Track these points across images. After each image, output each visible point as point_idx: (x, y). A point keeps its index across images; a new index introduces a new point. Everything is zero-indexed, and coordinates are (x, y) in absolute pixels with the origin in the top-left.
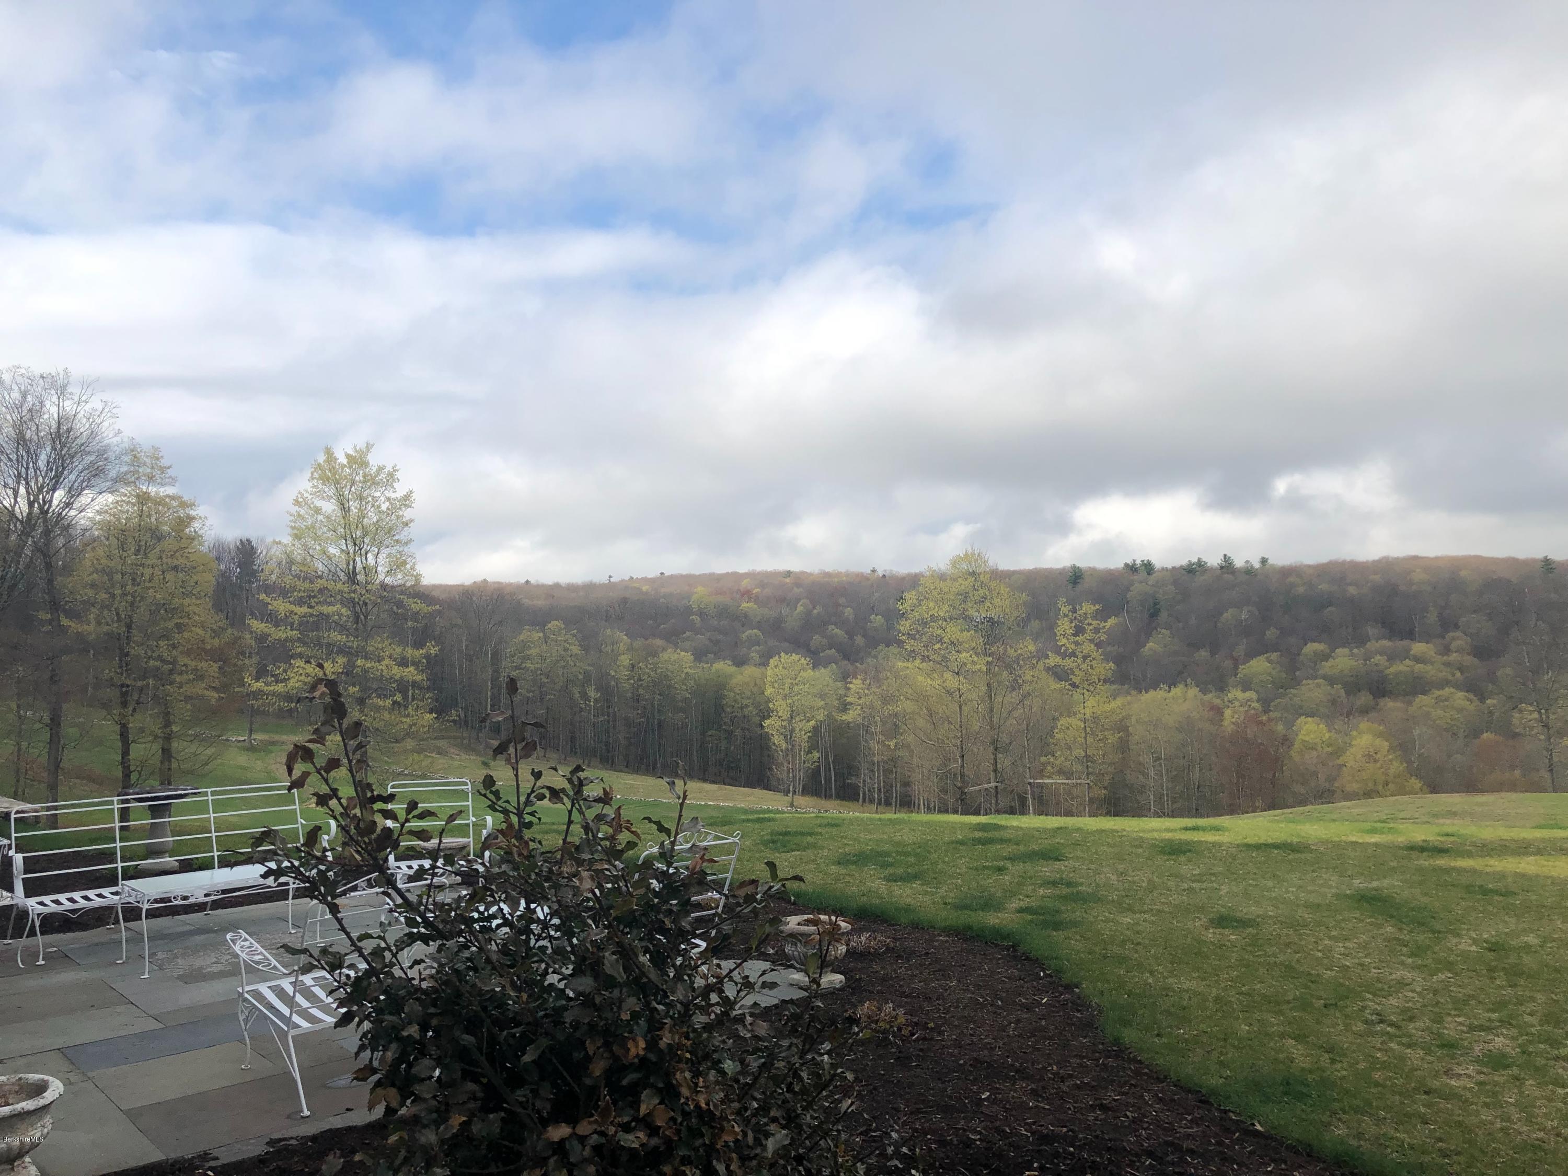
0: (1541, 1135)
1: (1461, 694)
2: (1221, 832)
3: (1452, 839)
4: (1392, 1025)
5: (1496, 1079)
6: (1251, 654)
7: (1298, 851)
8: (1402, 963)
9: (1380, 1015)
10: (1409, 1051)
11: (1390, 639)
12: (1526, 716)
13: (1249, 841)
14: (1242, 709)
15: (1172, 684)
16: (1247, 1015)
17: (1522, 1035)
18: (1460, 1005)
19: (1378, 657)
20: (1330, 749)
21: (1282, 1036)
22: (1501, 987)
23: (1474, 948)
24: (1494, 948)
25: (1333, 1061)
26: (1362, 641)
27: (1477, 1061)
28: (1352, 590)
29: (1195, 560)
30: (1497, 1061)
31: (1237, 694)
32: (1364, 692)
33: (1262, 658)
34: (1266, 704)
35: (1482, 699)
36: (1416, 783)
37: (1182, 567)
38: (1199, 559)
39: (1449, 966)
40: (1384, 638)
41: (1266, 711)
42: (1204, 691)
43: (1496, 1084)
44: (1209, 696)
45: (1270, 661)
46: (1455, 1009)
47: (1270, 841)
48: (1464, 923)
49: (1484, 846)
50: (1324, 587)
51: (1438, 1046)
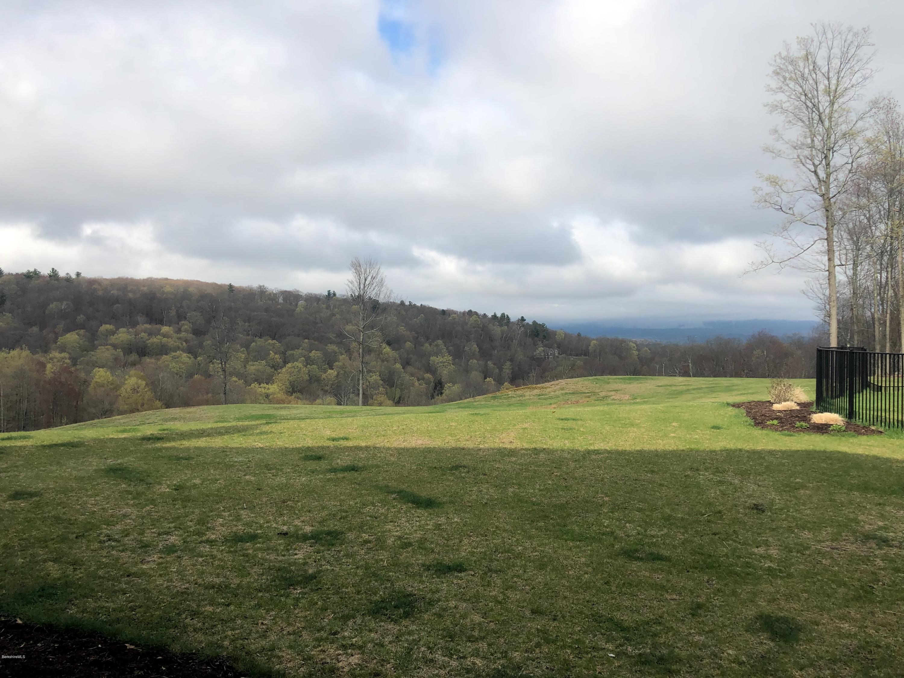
0: (187, 585)
1: (185, 355)
2: (27, 440)
3: (166, 432)
4: (116, 540)
5: (168, 559)
6: (68, 330)
7: (76, 447)
8: (127, 504)
9: (109, 536)
10: (123, 553)
11: (150, 324)
12: (215, 367)
13: (45, 443)
14: (59, 364)
15: (12, 347)
16: (24, 552)
17: (185, 533)
18: (154, 522)
19: (143, 334)
20: (112, 387)
21: (45, 561)
22: (178, 509)
23: (168, 490)
24: (177, 488)
25: (75, 569)
26: (134, 324)
27: (160, 552)
28: (130, 295)
29: (32, 270)
30: (170, 550)
31: (55, 354)
32: (134, 353)
33: (74, 333)
34: (74, 361)
35: (195, 358)
36: (158, 403)
37: (22, 274)
38: (35, 270)
39: (153, 502)
40: (147, 323)
41: (75, 364)
42: (33, 353)
43: (167, 562)
44: (37, 356)
45: (78, 334)
46: (152, 525)
47: (60, 442)
48: (165, 477)
49: (182, 434)
50: (114, 292)
51: (139, 548)
